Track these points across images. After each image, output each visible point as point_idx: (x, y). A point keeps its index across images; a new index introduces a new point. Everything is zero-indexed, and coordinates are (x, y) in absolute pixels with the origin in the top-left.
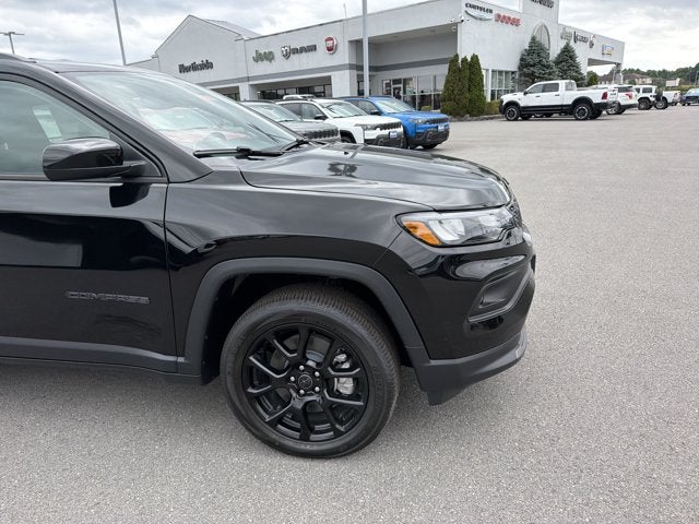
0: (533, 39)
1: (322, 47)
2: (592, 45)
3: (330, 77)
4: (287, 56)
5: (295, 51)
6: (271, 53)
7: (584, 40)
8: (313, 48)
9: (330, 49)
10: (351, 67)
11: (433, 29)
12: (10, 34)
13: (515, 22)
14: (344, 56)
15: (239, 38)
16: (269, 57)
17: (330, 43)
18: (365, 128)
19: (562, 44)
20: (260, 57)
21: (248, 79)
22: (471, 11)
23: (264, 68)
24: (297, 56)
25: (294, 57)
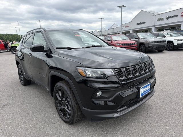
1: (179, 15)
3: (181, 24)
4: (167, 19)
6: (163, 18)
8: (177, 16)
9: (182, 16)
12: (101, 19)
15: (154, 15)
16: (162, 19)
17: (182, 14)
18: (178, 40)
24: (171, 19)
25: (170, 19)
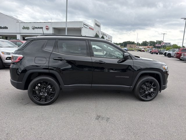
0: (96, 34)
2: (107, 36)
4: (33, 29)
5: (36, 28)
6: (28, 27)
7: (105, 35)
8: (42, 28)
9: (47, 29)
11: (75, 28)
13: (93, 29)
14: (51, 31)
17: (47, 27)
19: (102, 36)
20: (24, 28)
22: (84, 26)
24: (37, 29)
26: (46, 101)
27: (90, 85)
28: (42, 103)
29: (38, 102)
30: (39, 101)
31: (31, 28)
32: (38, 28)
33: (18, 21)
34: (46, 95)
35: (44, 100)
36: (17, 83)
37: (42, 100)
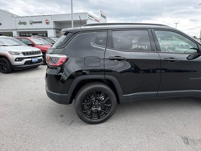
1: (44, 22)
3: (47, 31)
4: (31, 24)
5: (34, 22)
8: (41, 22)
9: (47, 23)
10: (54, 29)
14: (52, 25)
16: (25, 23)
17: (47, 21)
20: (20, 23)
21: (16, 30)
22: (89, 17)
23: (22, 27)
24: (35, 24)
26: (99, 118)
27: (156, 92)
28: (94, 121)
29: (89, 120)
30: (91, 118)
31: (28, 23)
32: (37, 22)
33: (12, 16)
34: (100, 109)
35: (96, 116)
36: (60, 96)
37: (93, 116)
